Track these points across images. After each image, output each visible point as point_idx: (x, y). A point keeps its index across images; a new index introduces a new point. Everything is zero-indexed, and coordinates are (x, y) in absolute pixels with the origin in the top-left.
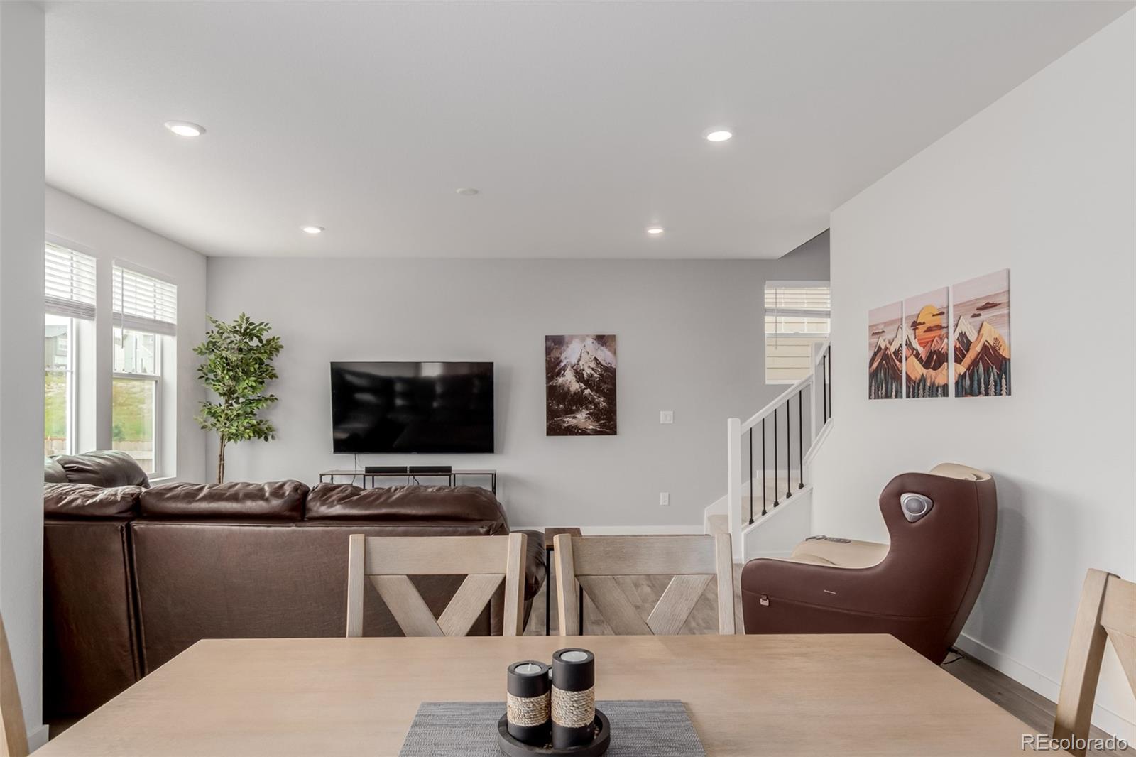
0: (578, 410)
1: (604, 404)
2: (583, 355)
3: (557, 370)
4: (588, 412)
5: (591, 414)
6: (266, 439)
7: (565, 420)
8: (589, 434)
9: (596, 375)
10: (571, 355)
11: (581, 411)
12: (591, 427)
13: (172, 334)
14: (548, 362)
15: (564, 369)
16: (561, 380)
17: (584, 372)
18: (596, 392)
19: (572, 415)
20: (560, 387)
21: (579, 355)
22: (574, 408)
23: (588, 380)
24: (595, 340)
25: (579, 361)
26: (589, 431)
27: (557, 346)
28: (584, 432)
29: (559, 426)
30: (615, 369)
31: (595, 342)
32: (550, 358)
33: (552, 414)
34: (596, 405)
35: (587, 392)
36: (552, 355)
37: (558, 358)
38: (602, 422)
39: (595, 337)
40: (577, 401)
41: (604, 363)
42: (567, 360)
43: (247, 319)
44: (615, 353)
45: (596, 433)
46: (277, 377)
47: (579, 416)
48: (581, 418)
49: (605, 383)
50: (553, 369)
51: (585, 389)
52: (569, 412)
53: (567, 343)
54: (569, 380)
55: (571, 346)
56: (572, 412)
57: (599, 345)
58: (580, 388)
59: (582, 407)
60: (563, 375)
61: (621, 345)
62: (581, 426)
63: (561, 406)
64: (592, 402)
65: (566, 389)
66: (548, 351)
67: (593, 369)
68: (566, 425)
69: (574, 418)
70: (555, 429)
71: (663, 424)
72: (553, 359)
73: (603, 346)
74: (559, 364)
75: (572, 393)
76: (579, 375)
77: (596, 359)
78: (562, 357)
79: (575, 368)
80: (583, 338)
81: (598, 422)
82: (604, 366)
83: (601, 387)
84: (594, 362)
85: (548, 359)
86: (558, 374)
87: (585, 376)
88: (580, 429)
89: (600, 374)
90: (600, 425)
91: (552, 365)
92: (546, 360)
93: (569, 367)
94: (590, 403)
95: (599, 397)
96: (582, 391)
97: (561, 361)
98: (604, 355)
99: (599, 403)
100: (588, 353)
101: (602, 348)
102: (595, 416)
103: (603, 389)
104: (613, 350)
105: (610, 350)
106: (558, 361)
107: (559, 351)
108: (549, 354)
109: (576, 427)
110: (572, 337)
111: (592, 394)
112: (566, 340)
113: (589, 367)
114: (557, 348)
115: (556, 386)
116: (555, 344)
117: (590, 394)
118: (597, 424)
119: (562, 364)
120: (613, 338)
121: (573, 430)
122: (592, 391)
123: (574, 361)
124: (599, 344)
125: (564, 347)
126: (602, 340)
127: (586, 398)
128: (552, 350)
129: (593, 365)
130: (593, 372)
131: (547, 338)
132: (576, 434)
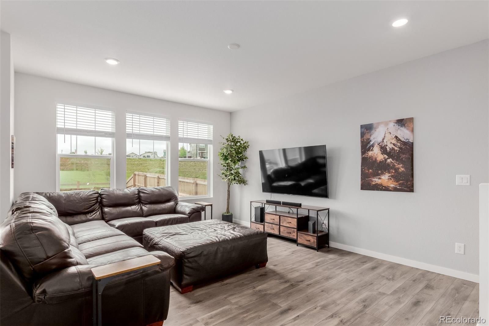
0: (382, 173)
1: (402, 169)
2: (386, 135)
3: (368, 147)
4: (390, 175)
5: (392, 176)
6: (245, 185)
7: (373, 180)
8: (391, 191)
9: (396, 148)
10: (377, 137)
11: (385, 174)
12: (392, 186)
13: (211, 144)
14: (362, 142)
15: (373, 146)
16: (370, 153)
17: (387, 147)
18: (397, 160)
19: (378, 177)
20: (370, 158)
21: (384, 135)
22: (380, 172)
23: (390, 152)
24: (396, 123)
25: (383, 139)
26: (390, 188)
27: (368, 131)
28: (386, 189)
29: (369, 184)
30: (412, 143)
31: (395, 124)
32: (363, 139)
33: (365, 177)
34: (397, 170)
35: (389, 160)
36: (365, 138)
37: (369, 139)
38: (401, 182)
39: (396, 121)
40: (383, 167)
41: (403, 140)
42: (375, 140)
44: (412, 131)
45: (395, 190)
46: (248, 158)
47: (383, 177)
48: (385, 179)
49: (404, 154)
50: (366, 146)
51: (388, 159)
52: (376, 175)
53: (375, 128)
54: (376, 153)
55: (378, 130)
56: (378, 175)
57: (399, 127)
58: (384, 158)
59: (385, 171)
60: (372, 150)
61: (417, 125)
62: (385, 184)
63: (370, 171)
64: (393, 167)
65: (374, 159)
66: (362, 135)
67: (394, 144)
68: (373, 183)
69: (380, 178)
70: (366, 186)
71: (458, 185)
72: (365, 140)
73: (402, 127)
74: (369, 143)
75: (378, 162)
76: (383, 149)
77: (396, 137)
78: (372, 138)
79: (380, 144)
80: (386, 124)
81: (397, 182)
82: (404, 142)
83: (400, 157)
84: (395, 139)
85: (362, 140)
86: (369, 150)
87: (388, 150)
88: (384, 187)
89: (399, 148)
90: (400, 184)
91: (365, 144)
92: (361, 141)
93: (376, 144)
94: (392, 168)
95: (399, 164)
96: (386, 160)
97: (370, 141)
98: (404, 134)
99: (398, 168)
100: (390, 133)
101: (401, 128)
102: (396, 177)
103: (402, 158)
104: (411, 129)
105: (407, 129)
106: (369, 141)
107: (369, 134)
108: (363, 137)
109: (381, 185)
110: (379, 124)
111: (393, 162)
112: (374, 126)
113: (391, 143)
114: (368, 133)
115: (368, 157)
116: (367, 129)
117: (391, 162)
118: (397, 184)
119: (371, 143)
120: (411, 120)
121: (379, 187)
122: (393, 160)
123: (380, 139)
124: (399, 125)
125: (373, 131)
126: (401, 122)
127: (388, 165)
128: (365, 134)
129: (394, 141)
130: (394, 147)
131: (362, 127)
132: (381, 190)
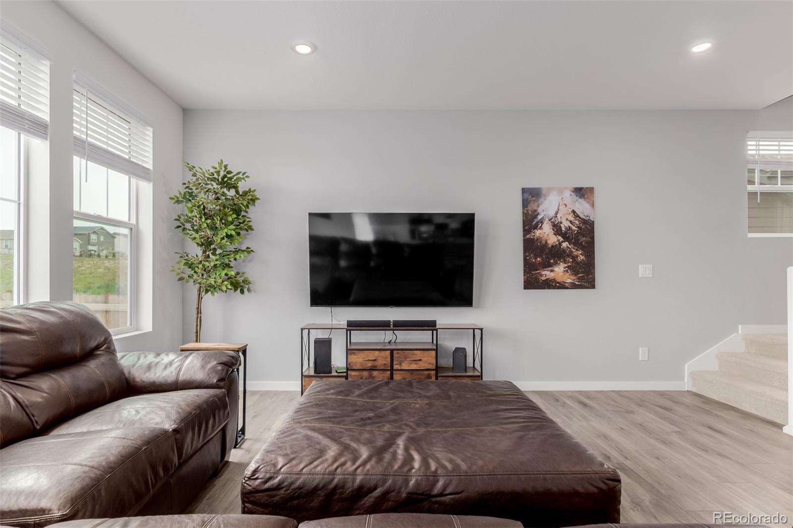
0: (556, 263)
1: (582, 257)
2: (561, 207)
3: (534, 223)
4: (566, 265)
5: (569, 267)
6: (242, 292)
7: (543, 273)
8: (567, 288)
9: (574, 228)
10: (548, 208)
11: (559, 264)
12: (569, 281)
13: (148, 179)
14: (525, 215)
15: (542, 222)
16: (538, 233)
17: (562, 225)
18: (575, 244)
19: (550, 269)
20: (537, 239)
21: (557, 208)
22: (552, 261)
23: (566, 233)
24: (573, 192)
25: (556, 213)
26: (567, 285)
27: (534, 199)
28: (562, 286)
29: (537, 279)
30: (594, 221)
31: (572, 193)
32: (527, 210)
33: (530, 268)
34: (574, 258)
35: (565, 245)
36: (529, 208)
37: (536, 211)
38: (581, 275)
39: (573, 190)
40: (555, 254)
41: (582, 216)
42: (545, 213)
43: (226, 167)
44: (593, 206)
45: (574, 286)
46: (252, 230)
47: (556, 269)
48: (559, 271)
49: (583, 236)
50: (530, 222)
51: (563, 242)
52: (547, 265)
53: (545, 196)
54: (547, 234)
55: (548, 199)
56: (550, 265)
57: (578, 198)
58: (558, 241)
59: (560, 260)
60: (541, 228)
61: (598, 196)
62: (559, 279)
63: (539, 259)
64: (570, 255)
65: (543, 242)
66: (525, 203)
67: (571, 222)
68: (543, 278)
69: (552, 271)
70: (532, 282)
71: (641, 277)
72: (530, 213)
73: (581, 198)
74: (536, 216)
75: (550, 246)
76: (557, 228)
77: (574, 212)
78: (540, 210)
79: (552, 220)
80: (561, 191)
81: (576, 275)
82: (583, 219)
83: (579, 240)
84: (572, 214)
85: (525, 212)
86: (536, 227)
87: (563, 229)
88: (558, 283)
89: (578, 227)
90: (579, 278)
91: (529, 217)
92: (523, 213)
93: (547, 220)
94: (568, 256)
95: (577, 250)
96: (560, 244)
97: (538, 214)
98: (583, 208)
99: (577, 256)
100: (566, 206)
101: (580, 200)
102: (574, 269)
103: (582, 242)
104: (591, 202)
105: (588, 202)
106: (535, 214)
107: (536, 204)
108: (527, 207)
109: (554, 280)
110: (550, 190)
111: (570, 247)
112: (544, 192)
113: (567, 219)
114: (534, 201)
115: (534, 239)
116: (531, 196)
117: (568, 247)
118: (575, 278)
119: (540, 217)
120: (591, 190)
121: (551, 283)
122: (570, 245)
123: (552, 213)
124: (577, 196)
125: (541, 200)
126: (581, 192)
127: (564, 251)
128: (530, 202)
129: (571, 217)
130: (571, 225)
131: (524, 190)
132: (554, 288)
